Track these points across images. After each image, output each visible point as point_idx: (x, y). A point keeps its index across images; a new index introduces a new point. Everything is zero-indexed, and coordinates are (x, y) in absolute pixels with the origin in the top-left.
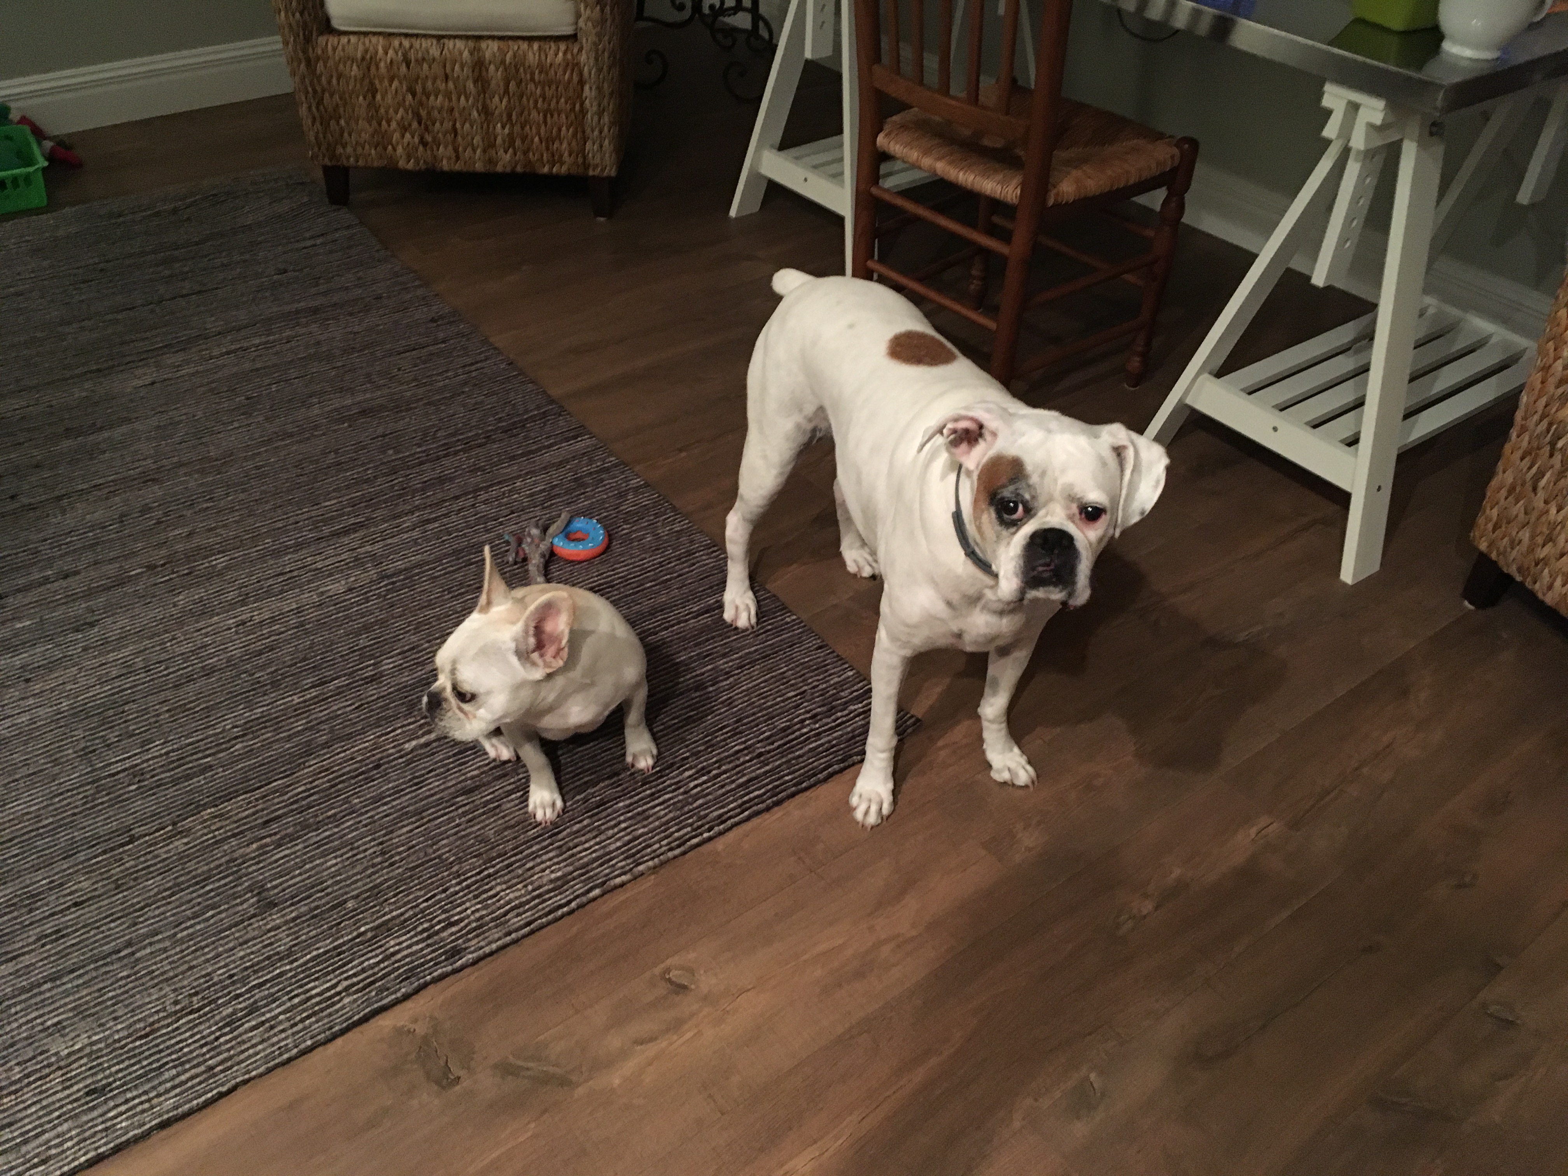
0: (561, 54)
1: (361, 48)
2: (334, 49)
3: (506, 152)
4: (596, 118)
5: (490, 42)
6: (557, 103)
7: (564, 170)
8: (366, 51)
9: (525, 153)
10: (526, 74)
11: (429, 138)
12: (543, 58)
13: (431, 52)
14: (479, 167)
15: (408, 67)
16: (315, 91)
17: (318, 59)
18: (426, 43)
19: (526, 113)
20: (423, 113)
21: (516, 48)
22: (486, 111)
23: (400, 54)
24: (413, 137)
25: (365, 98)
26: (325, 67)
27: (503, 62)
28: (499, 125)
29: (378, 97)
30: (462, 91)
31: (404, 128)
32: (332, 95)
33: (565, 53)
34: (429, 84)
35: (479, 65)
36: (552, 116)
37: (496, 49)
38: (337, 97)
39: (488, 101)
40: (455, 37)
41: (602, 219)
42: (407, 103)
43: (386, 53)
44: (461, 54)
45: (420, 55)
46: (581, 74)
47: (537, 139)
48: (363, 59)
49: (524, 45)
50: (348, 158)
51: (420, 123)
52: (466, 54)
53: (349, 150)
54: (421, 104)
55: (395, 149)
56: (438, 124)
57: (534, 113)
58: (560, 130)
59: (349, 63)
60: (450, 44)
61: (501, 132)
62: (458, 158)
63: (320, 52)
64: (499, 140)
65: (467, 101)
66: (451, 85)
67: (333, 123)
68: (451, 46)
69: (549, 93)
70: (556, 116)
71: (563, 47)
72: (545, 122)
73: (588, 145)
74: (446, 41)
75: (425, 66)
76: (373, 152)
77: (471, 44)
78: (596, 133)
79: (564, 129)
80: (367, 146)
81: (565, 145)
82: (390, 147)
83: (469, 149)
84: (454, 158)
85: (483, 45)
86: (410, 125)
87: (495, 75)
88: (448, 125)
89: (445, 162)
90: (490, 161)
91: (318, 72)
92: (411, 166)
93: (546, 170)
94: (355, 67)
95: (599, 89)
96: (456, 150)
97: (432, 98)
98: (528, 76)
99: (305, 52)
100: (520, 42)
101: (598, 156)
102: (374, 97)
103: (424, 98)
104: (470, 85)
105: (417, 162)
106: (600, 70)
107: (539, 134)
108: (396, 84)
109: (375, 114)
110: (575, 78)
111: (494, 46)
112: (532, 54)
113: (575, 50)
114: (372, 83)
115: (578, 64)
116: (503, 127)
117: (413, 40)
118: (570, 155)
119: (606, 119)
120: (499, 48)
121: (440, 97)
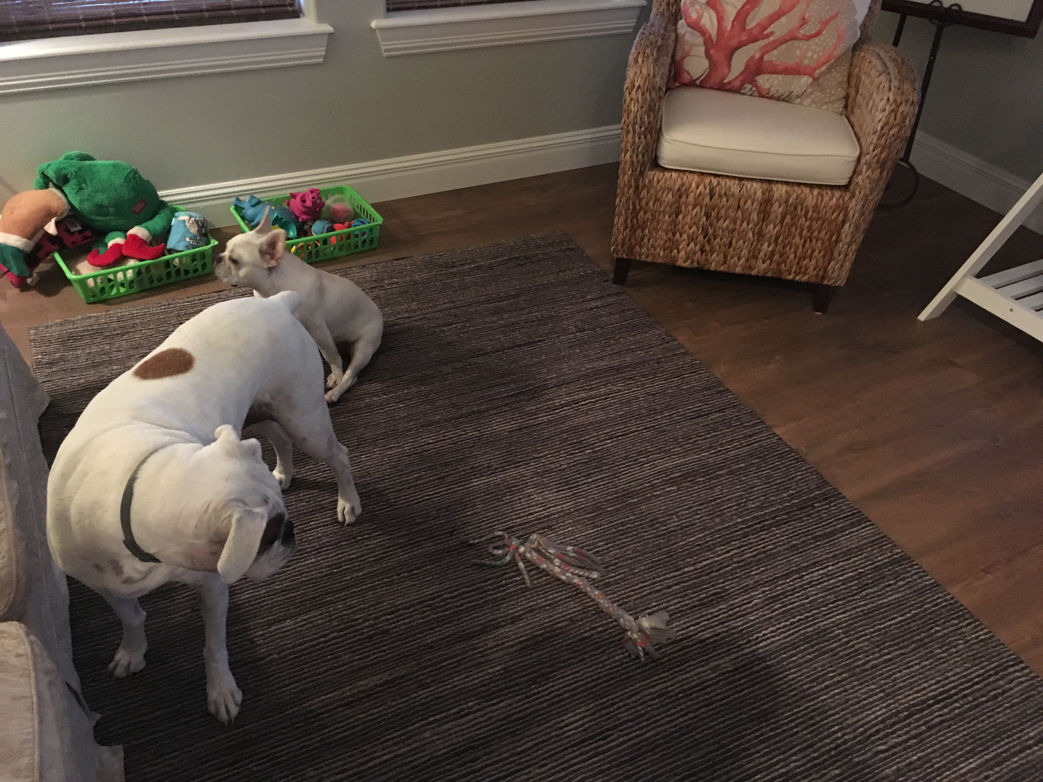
0: (834, 199)
1: (679, 182)
2: (658, 181)
3: (763, 263)
4: (846, 246)
5: (780, 186)
6: (819, 233)
7: (805, 278)
8: (683, 185)
9: (778, 264)
10: (801, 211)
11: (708, 248)
12: (819, 202)
13: (732, 190)
14: (738, 270)
15: (711, 199)
16: (634, 208)
17: (644, 186)
18: (729, 182)
19: (790, 238)
20: (711, 231)
21: (800, 192)
22: (760, 235)
23: (708, 189)
24: (696, 246)
25: (670, 217)
26: (648, 192)
27: (787, 202)
28: (766, 244)
29: (681, 217)
30: (746, 218)
31: (692, 239)
32: (645, 213)
33: (838, 200)
34: (723, 212)
35: (767, 202)
36: (811, 241)
37: (784, 192)
38: (649, 215)
39: (764, 227)
40: (752, 180)
41: (819, 314)
42: (701, 223)
43: (698, 188)
44: (755, 194)
45: (723, 191)
46: (846, 215)
47: (792, 256)
48: (679, 190)
49: (807, 190)
50: (640, 255)
51: (704, 238)
52: (759, 193)
53: (644, 250)
54: (711, 225)
55: (678, 252)
56: (718, 239)
57: (797, 238)
58: (813, 251)
59: (666, 192)
60: (749, 185)
61: (766, 248)
62: (725, 262)
63: (647, 181)
64: (762, 254)
65: (748, 225)
66: (740, 213)
67: (639, 231)
69: (815, 226)
70: (814, 241)
71: (837, 194)
72: (804, 246)
73: (833, 263)
74: (745, 182)
75: (724, 199)
76: (662, 253)
77: (765, 186)
78: (842, 257)
79: (817, 251)
80: (658, 249)
81: (813, 262)
82: (676, 251)
83: (736, 258)
84: (721, 263)
85: (775, 188)
86: (697, 238)
87: (777, 210)
88: (726, 241)
89: (713, 264)
90: (750, 268)
91: (642, 196)
92: (686, 265)
93: (790, 277)
94: (670, 195)
95: (857, 227)
96: (725, 257)
97: (721, 221)
98: (803, 213)
99: (637, 181)
100: (803, 188)
101: (837, 272)
102: (677, 216)
103: (715, 221)
104: (755, 216)
105: (692, 262)
106: (862, 214)
107: (795, 253)
108: (698, 209)
109: (674, 228)
110: (841, 218)
111: (783, 189)
112: (811, 197)
113: (846, 199)
114: (679, 207)
115: (847, 208)
116: (769, 246)
117: (720, 180)
118: (814, 270)
119: (854, 247)
120: (786, 191)
121: (727, 222)
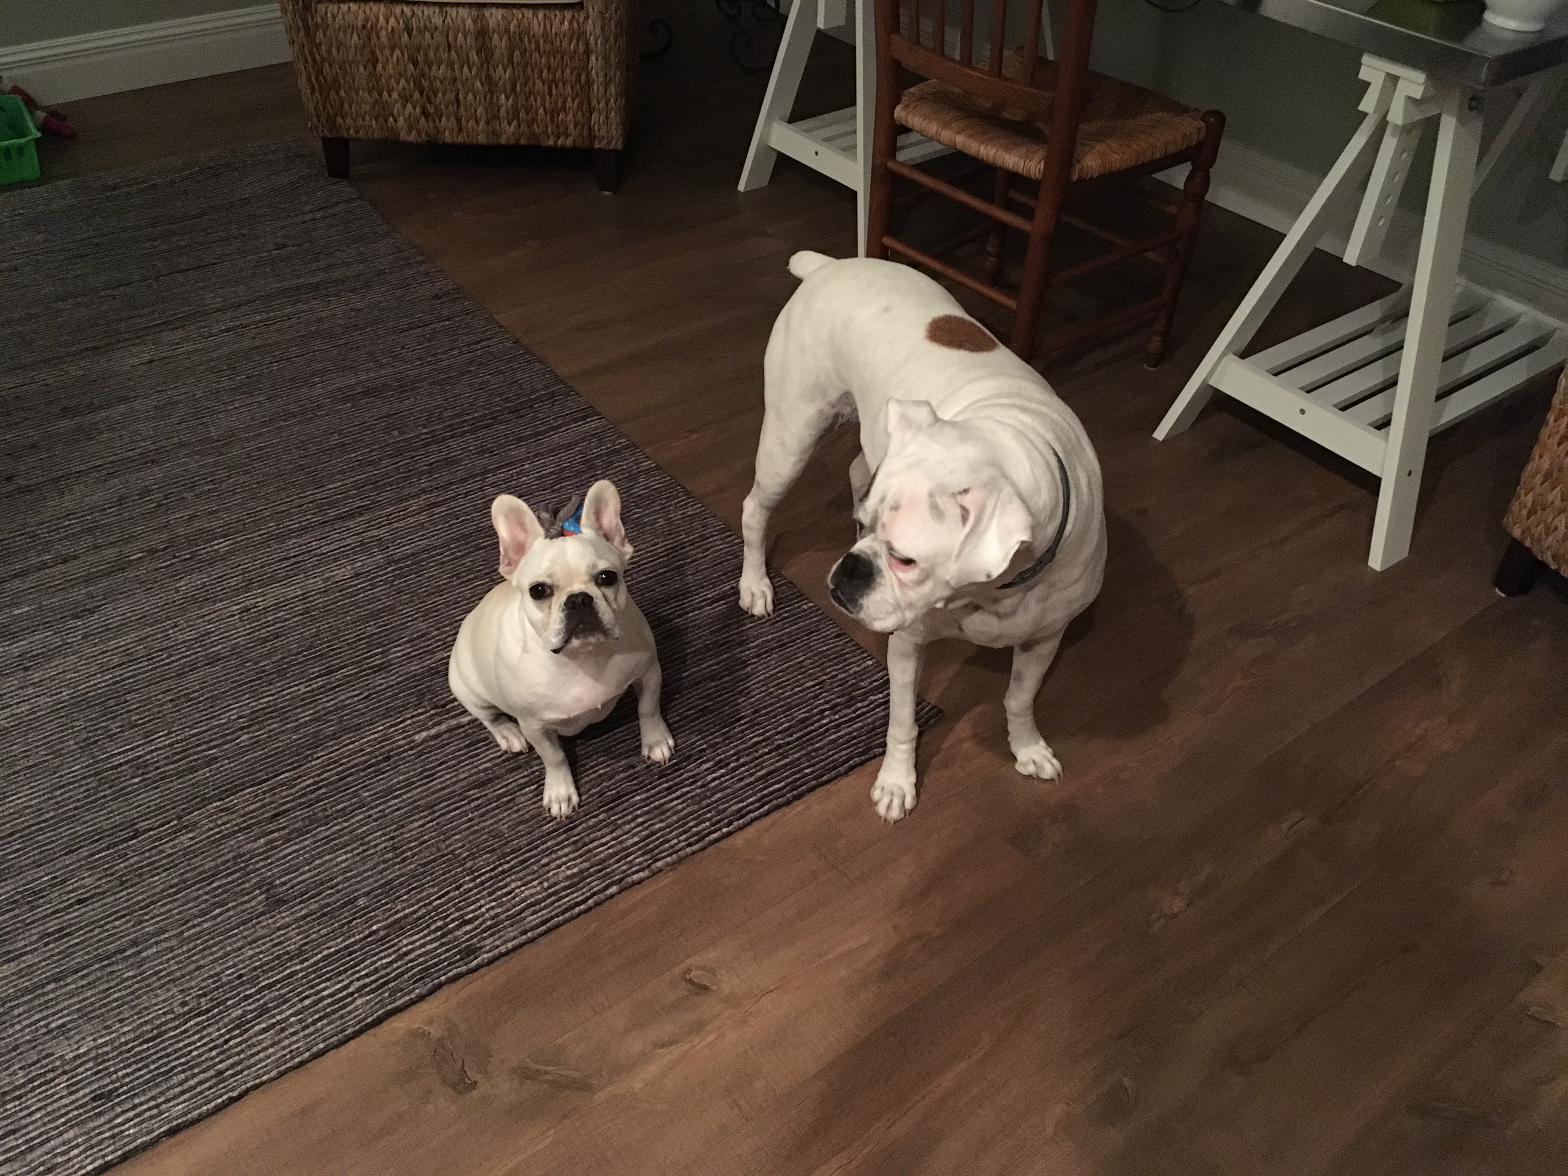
0: (566, 23)
1: (361, 16)
2: (334, 17)
3: (509, 124)
4: (602, 90)
5: (494, 10)
6: (563, 72)
7: (569, 142)
8: (367, 19)
9: (529, 125)
10: (530, 43)
11: (431, 110)
12: (548, 27)
13: (433, 20)
14: (482, 139)
15: (410, 36)
16: (314, 61)
17: (317, 27)
18: (428, 11)
19: (531, 83)
20: (426, 84)
21: (520, 16)
22: (490, 82)
23: (401, 22)
24: (414, 108)
25: (365, 67)
26: (325, 35)
27: (507, 30)
28: (503, 96)
29: (379, 67)
30: (465, 61)
31: (406, 99)
32: (331, 65)
33: (571, 23)
34: (432, 53)
35: (483, 34)
36: (557, 87)
37: (500, 18)
38: (336, 67)
39: (492, 71)
40: (458, 5)
41: (607, 193)
42: (409, 73)
43: (388, 23)
44: (464, 24)
45: (422, 25)
46: (587, 44)
47: (541, 111)
48: (364, 27)
49: (529, 13)
50: (349, 129)
51: (421, 94)
52: (469, 22)
53: (349, 121)
54: (423, 75)
55: (396, 121)
56: (440, 95)
57: (539, 83)
58: (565, 102)
59: (349, 31)
60: (453, 12)
61: (505, 102)
62: (460, 130)
63: (319, 20)
64: (503, 110)
65: (470, 71)
66: (453, 53)
67: (332, 93)
68: (454, 14)
69: (554, 62)
70: (561, 84)
71: (568, 15)
72: (550, 93)
73: (595, 115)
74: (448, 9)
75: (428, 35)
76: (374, 122)
77: (474, 12)
78: (602, 104)
79: (569, 100)
80: (367, 118)
81: (570, 116)
82: (391, 119)
83: (472, 122)
84: (456, 130)
85: (487, 13)
86: (411, 96)
87: (499, 44)
88: (450, 96)
89: (447, 133)
90: (494, 133)
91: (317, 41)
92: (412, 137)
93: (551, 142)
94: (355, 36)
95: (606, 59)
96: (459, 121)
97: (434, 67)
98: (533, 46)
99: (304, 20)
100: (525, 11)
101: (604, 128)
102: (375, 67)
103: (426, 68)
104: (473, 56)
105: (419, 132)
106: (606, 40)
107: (543, 104)
108: (397, 52)
109: (376, 86)
110: (581, 49)
111: (499, 13)
112: (536, 22)
113: (581, 20)
114: (373, 53)
115: (584, 33)
116: (507, 99)
117: (415, 8)
118: (575, 128)
119: (612, 89)
120: (503, 16)
121: (443, 67)
